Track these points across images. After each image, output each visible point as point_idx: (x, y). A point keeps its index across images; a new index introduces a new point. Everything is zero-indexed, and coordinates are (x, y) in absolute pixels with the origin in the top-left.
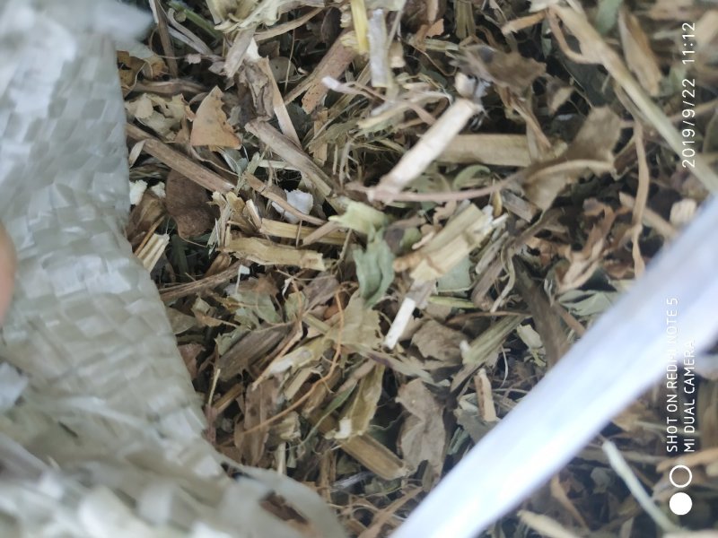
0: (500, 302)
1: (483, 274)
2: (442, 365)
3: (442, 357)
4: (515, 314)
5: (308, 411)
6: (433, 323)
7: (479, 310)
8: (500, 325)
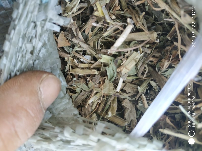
0: (145, 76)
1: (139, 69)
2: (133, 94)
3: (132, 92)
4: (149, 78)
5: (99, 111)
6: (128, 84)
7: (139, 78)
8: (146, 81)
